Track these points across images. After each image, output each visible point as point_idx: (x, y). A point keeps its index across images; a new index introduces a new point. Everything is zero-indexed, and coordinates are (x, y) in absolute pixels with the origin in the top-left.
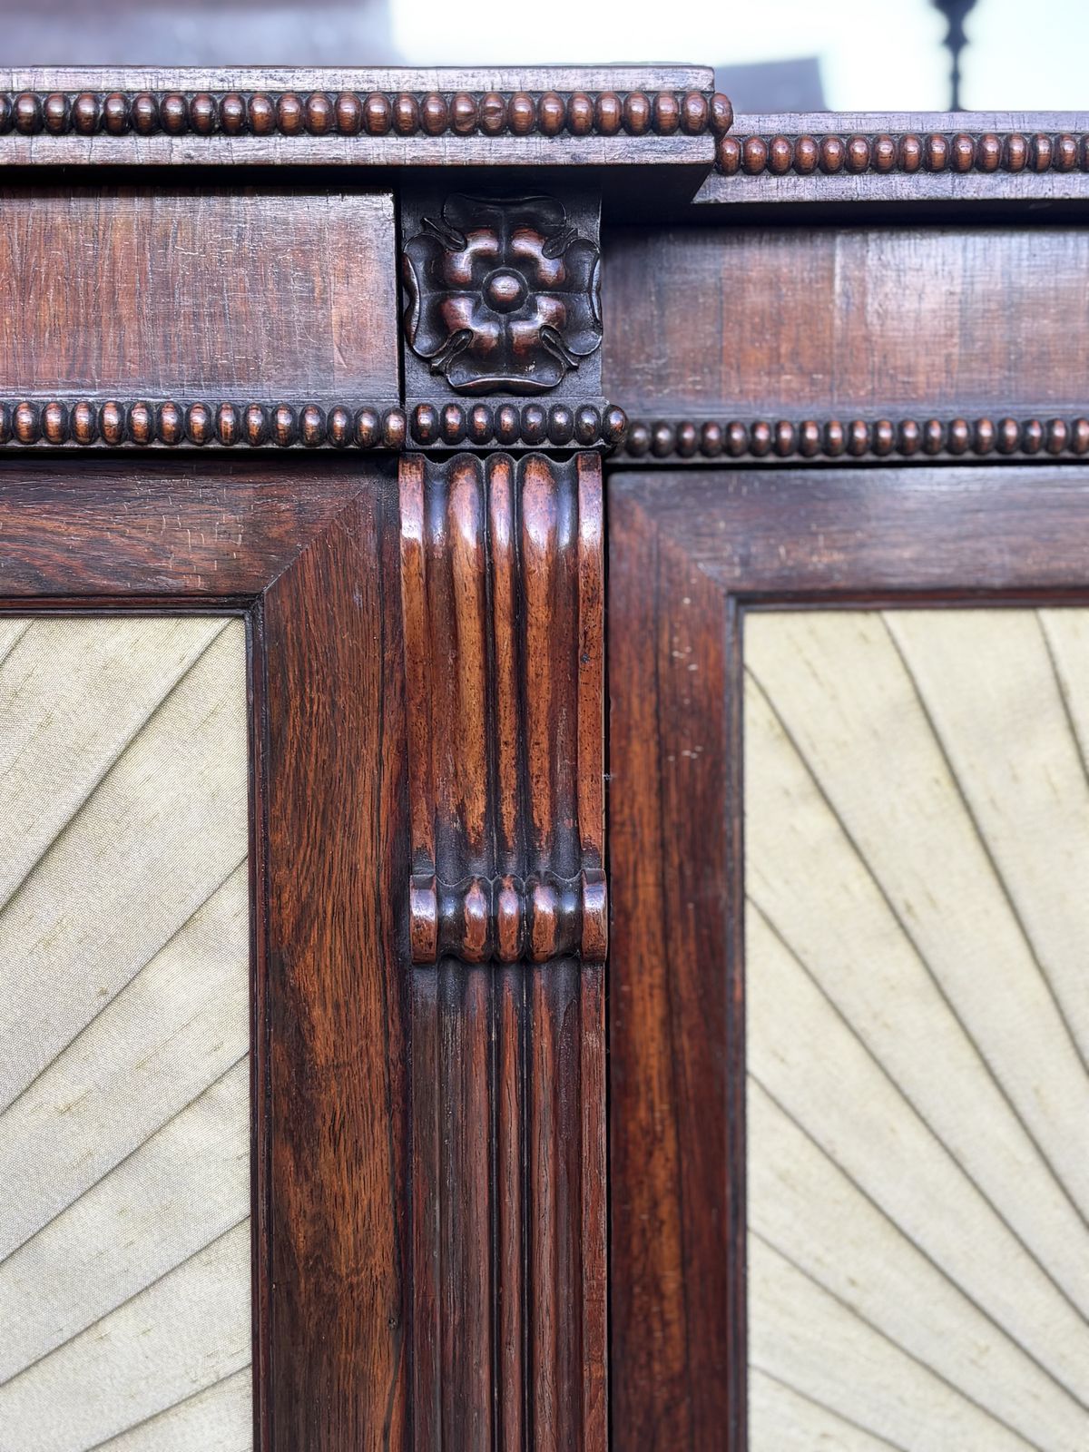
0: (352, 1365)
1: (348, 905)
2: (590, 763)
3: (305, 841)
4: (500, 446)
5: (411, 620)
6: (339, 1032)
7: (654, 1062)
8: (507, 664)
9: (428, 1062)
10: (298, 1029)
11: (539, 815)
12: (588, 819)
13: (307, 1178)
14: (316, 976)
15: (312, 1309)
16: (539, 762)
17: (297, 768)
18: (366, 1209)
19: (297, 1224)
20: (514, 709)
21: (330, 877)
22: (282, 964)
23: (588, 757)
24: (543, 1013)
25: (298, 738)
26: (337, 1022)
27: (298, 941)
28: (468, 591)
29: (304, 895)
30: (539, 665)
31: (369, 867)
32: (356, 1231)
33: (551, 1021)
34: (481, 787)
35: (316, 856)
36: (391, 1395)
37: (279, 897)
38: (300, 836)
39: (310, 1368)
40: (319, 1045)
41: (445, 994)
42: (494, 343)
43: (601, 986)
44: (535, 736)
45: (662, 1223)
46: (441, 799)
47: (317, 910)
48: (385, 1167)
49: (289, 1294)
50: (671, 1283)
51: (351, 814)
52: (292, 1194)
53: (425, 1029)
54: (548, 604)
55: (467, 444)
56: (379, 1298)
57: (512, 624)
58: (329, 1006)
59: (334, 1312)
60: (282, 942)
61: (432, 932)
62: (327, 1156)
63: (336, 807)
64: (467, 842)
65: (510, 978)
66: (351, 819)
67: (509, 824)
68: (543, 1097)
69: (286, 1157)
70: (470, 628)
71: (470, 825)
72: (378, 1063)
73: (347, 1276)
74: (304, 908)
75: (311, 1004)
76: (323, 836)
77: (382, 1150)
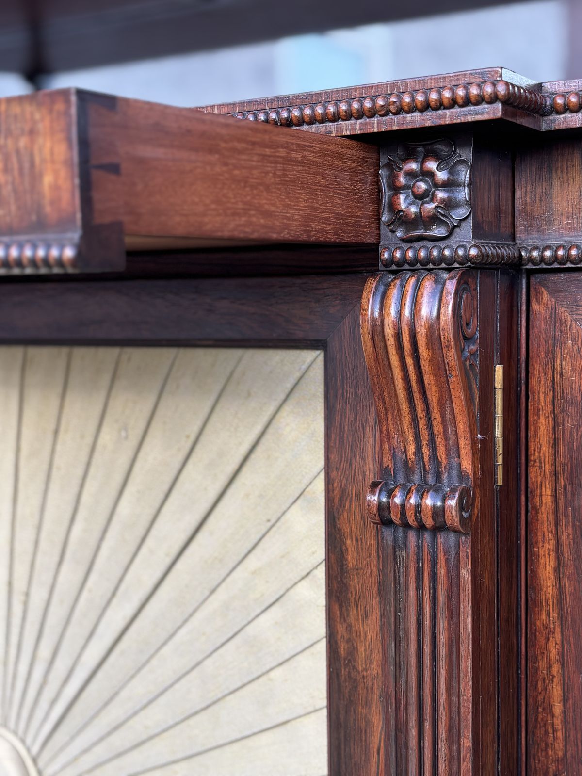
0: (364, 715)
1: (362, 491)
2: (463, 430)
3: (343, 459)
4: (421, 267)
5: (368, 355)
6: (358, 553)
7: (550, 590)
8: (414, 378)
9: (389, 573)
10: (341, 549)
11: (440, 455)
12: (464, 459)
13: (345, 621)
14: (348, 524)
15: (347, 684)
16: (437, 428)
17: (341, 423)
18: (370, 640)
19: (341, 642)
20: (422, 401)
21: (354, 477)
22: (334, 517)
23: (461, 427)
24: (441, 556)
25: (341, 410)
26: (357, 548)
27: (341, 506)
28: (391, 341)
29: (343, 485)
30: (428, 379)
31: (371, 474)
32: (365, 650)
33: (446, 560)
34: (412, 439)
35: (348, 466)
36: (381, 734)
37: (333, 485)
38: (342, 457)
39: (346, 712)
40: (349, 557)
41: (398, 540)
42: (413, 216)
43: (469, 546)
44: (433, 415)
45: (554, 676)
46: (396, 443)
47: (349, 493)
48: (378, 621)
49: (337, 675)
50: (558, 709)
51: (363, 447)
52: (338, 627)
53: (388, 556)
54: (428, 348)
55: (407, 267)
56: (376, 685)
57: (413, 358)
58: (354, 540)
59: (356, 687)
60: (334, 506)
61: (375, 509)
62: (353, 612)
63: (357, 443)
64: (408, 466)
65: (427, 537)
66: (363, 449)
67: (426, 458)
68: (442, 599)
69: (336, 608)
70: (394, 359)
71: (408, 457)
72: (375, 570)
73: (362, 671)
74: (343, 491)
75: (346, 537)
76: (351, 458)
77: (376, 613)
